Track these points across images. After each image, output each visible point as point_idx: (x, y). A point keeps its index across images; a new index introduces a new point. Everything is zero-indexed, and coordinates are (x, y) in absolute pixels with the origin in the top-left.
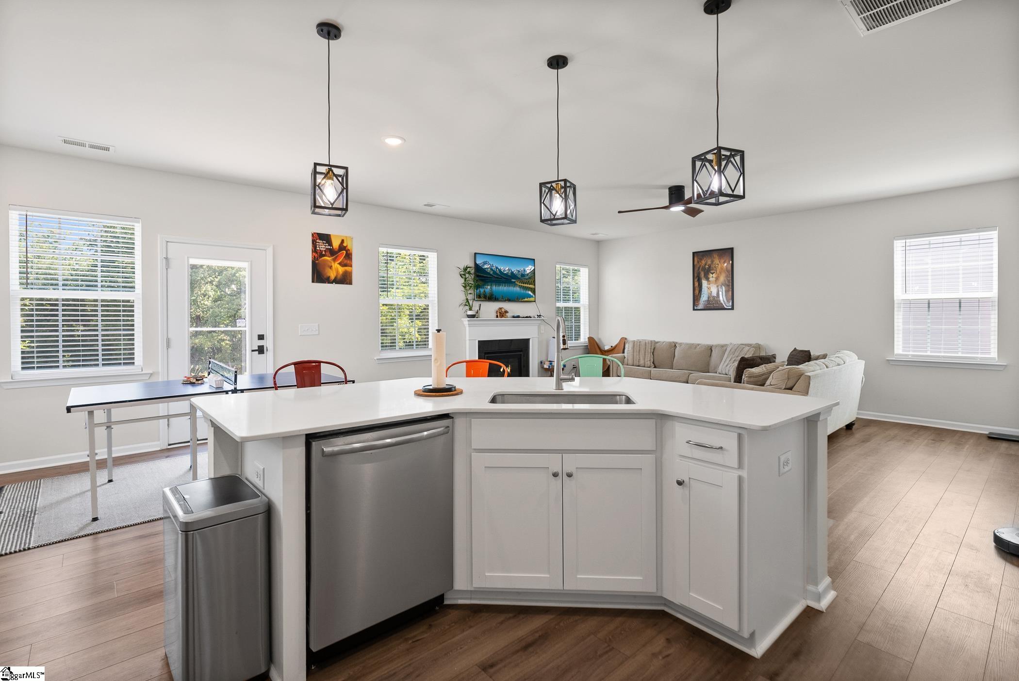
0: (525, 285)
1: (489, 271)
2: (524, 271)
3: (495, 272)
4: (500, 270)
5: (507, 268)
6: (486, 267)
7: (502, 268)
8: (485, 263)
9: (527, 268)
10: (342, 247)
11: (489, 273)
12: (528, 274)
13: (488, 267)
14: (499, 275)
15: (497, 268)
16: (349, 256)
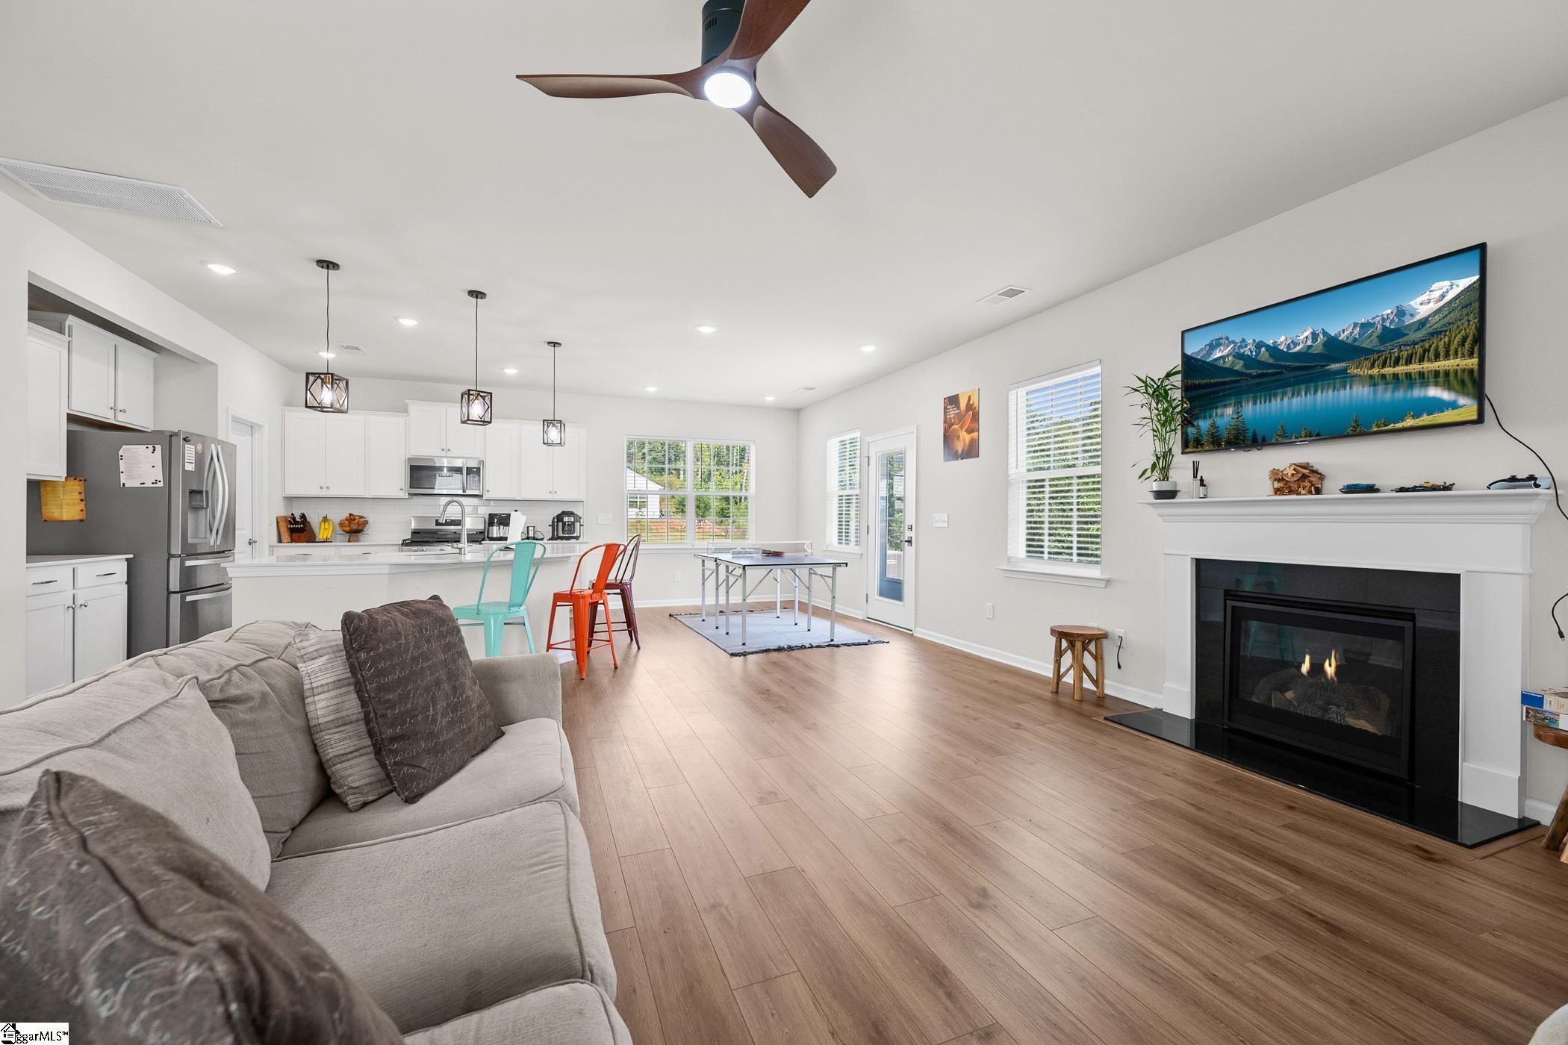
0: (1401, 369)
1: (1227, 366)
2: (1401, 313)
3: (1250, 362)
4: (1273, 350)
5: (1307, 333)
6: (1219, 355)
7: (1283, 338)
8: (1213, 346)
9: (1419, 300)
10: (970, 407)
11: (1230, 371)
12: (1423, 323)
13: (1225, 352)
14: (1271, 366)
15: (1259, 345)
16: (976, 418)
